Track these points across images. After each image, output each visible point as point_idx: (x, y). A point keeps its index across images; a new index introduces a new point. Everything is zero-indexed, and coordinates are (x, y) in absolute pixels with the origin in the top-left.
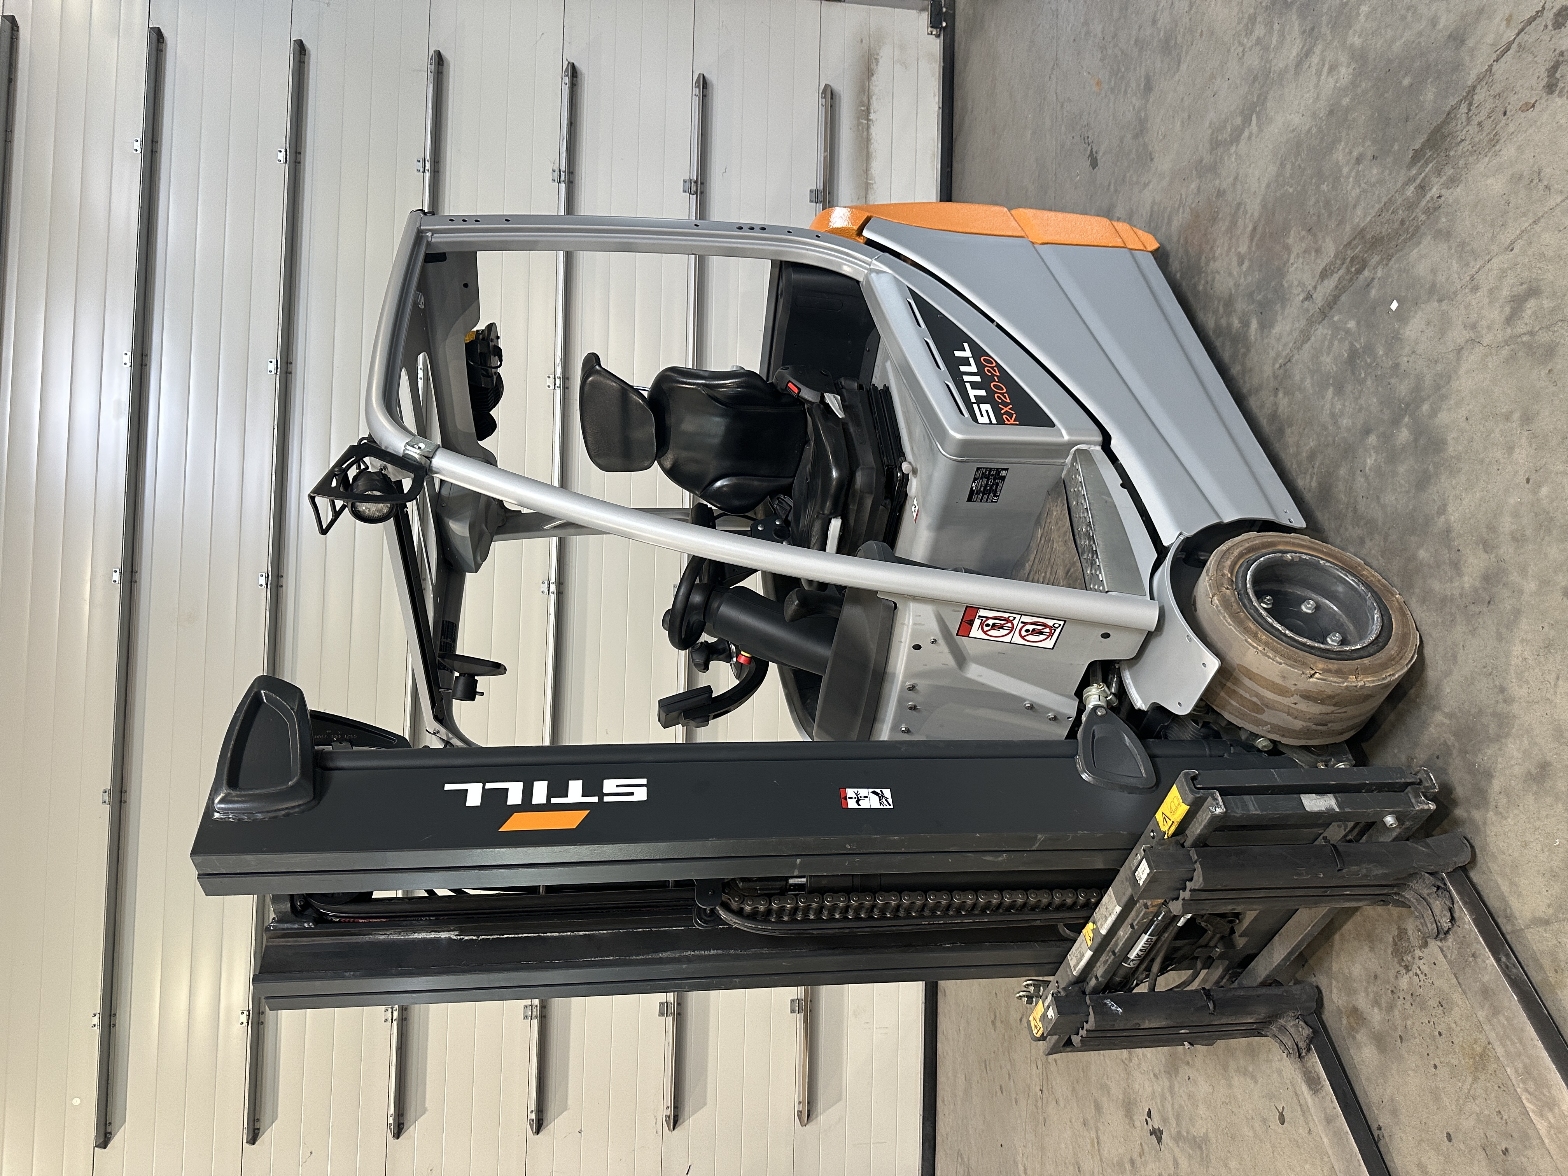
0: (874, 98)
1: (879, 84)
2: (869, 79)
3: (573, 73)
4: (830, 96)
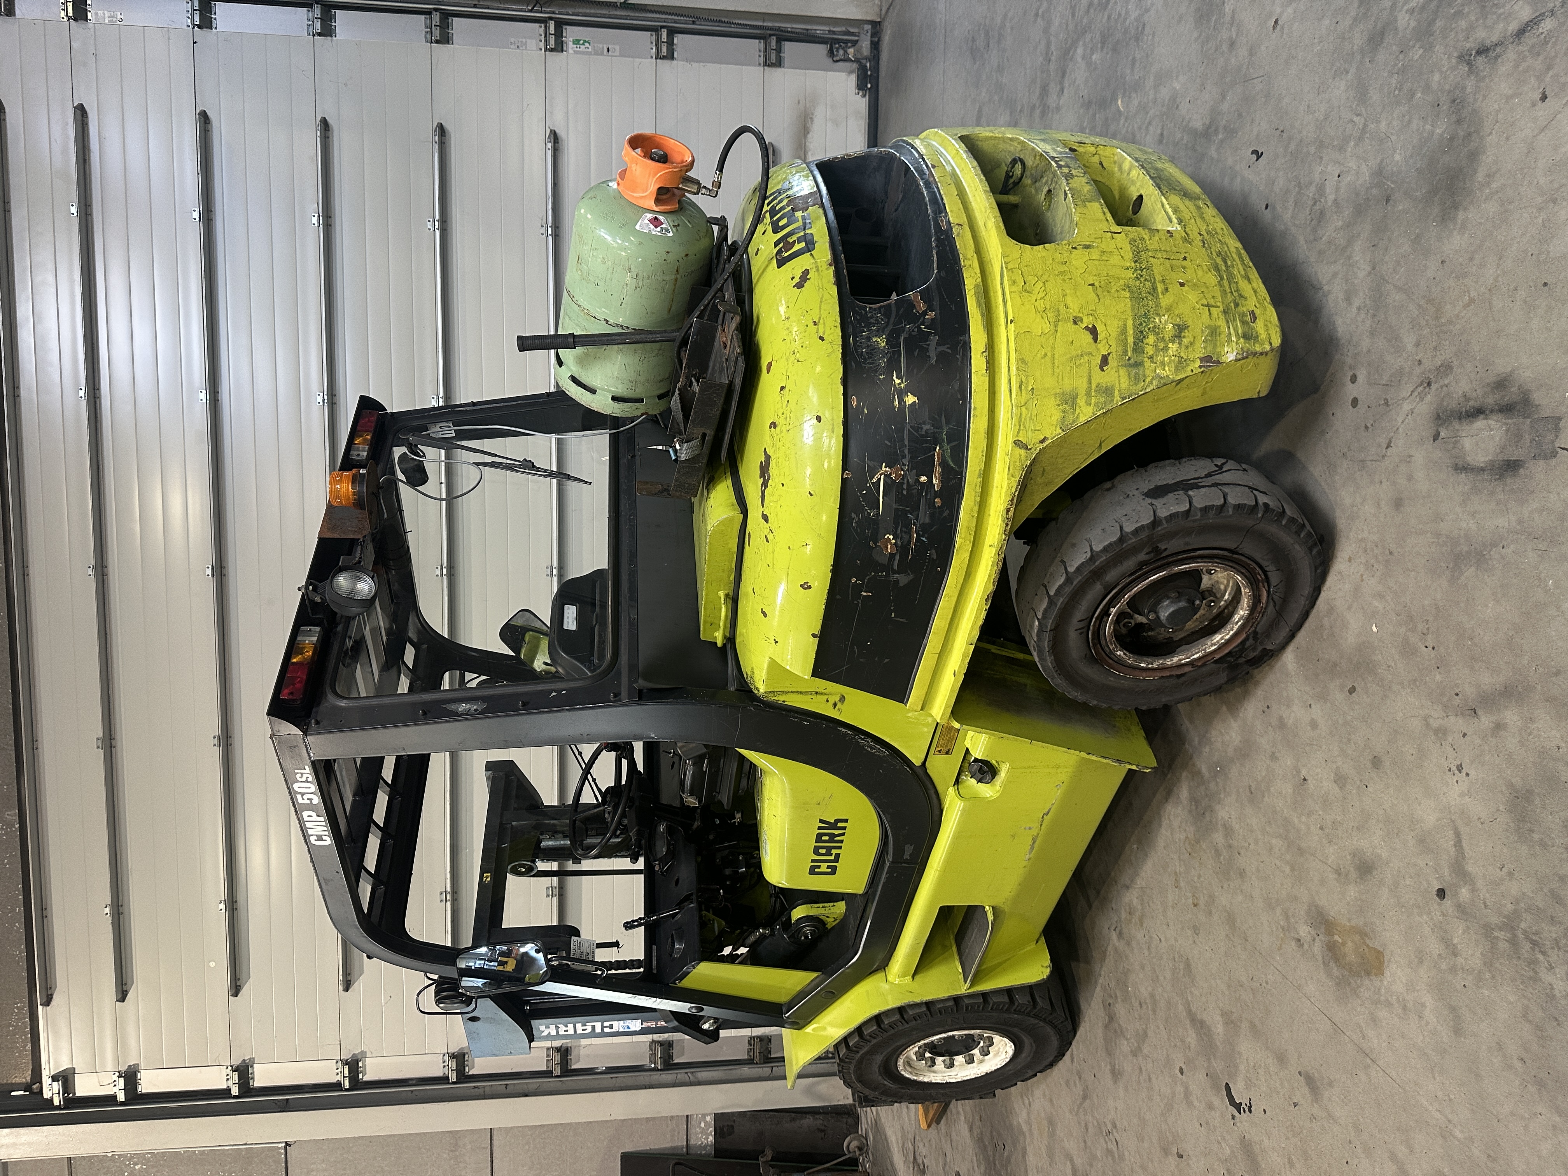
1: (814, 138)
2: (805, 136)
3: (555, 138)
4: (773, 151)
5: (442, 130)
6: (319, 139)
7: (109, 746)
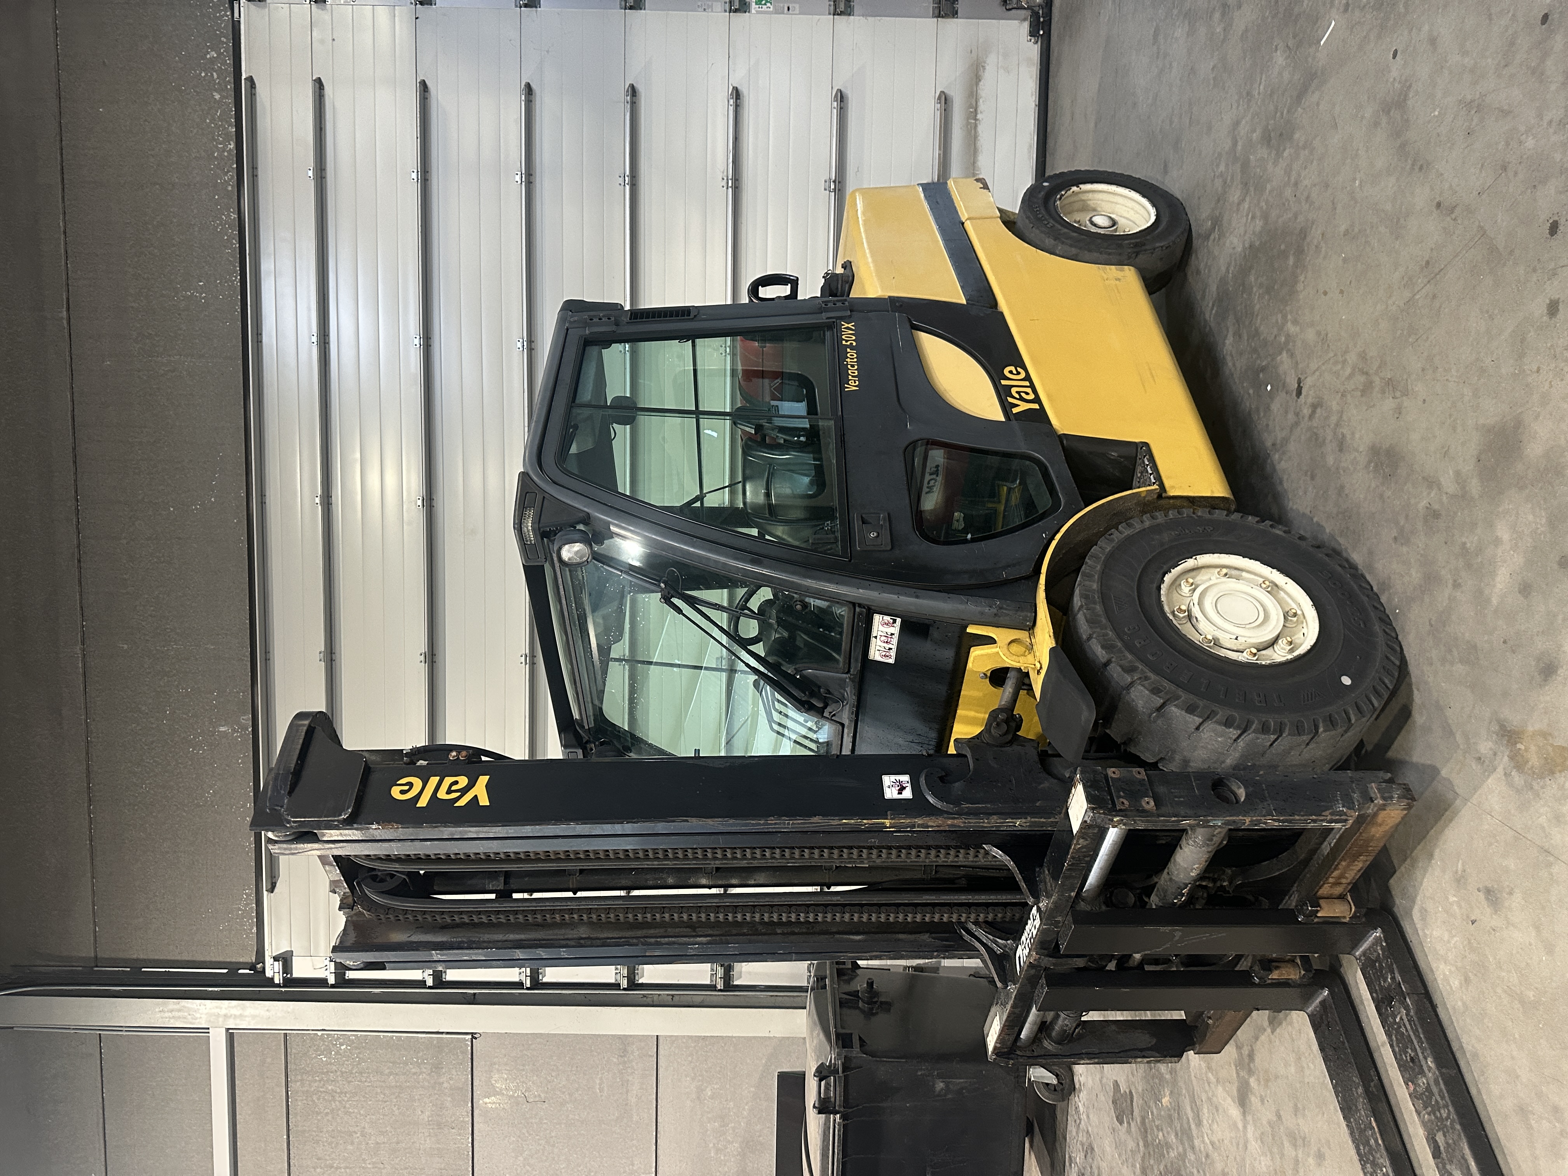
0: (981, 101)
1: (986, 88)
2: (977, 84)
3: (737, 94)
4: (945, 100)
5: (633, 91)
6: (523, 103)
7: (329, 658)
